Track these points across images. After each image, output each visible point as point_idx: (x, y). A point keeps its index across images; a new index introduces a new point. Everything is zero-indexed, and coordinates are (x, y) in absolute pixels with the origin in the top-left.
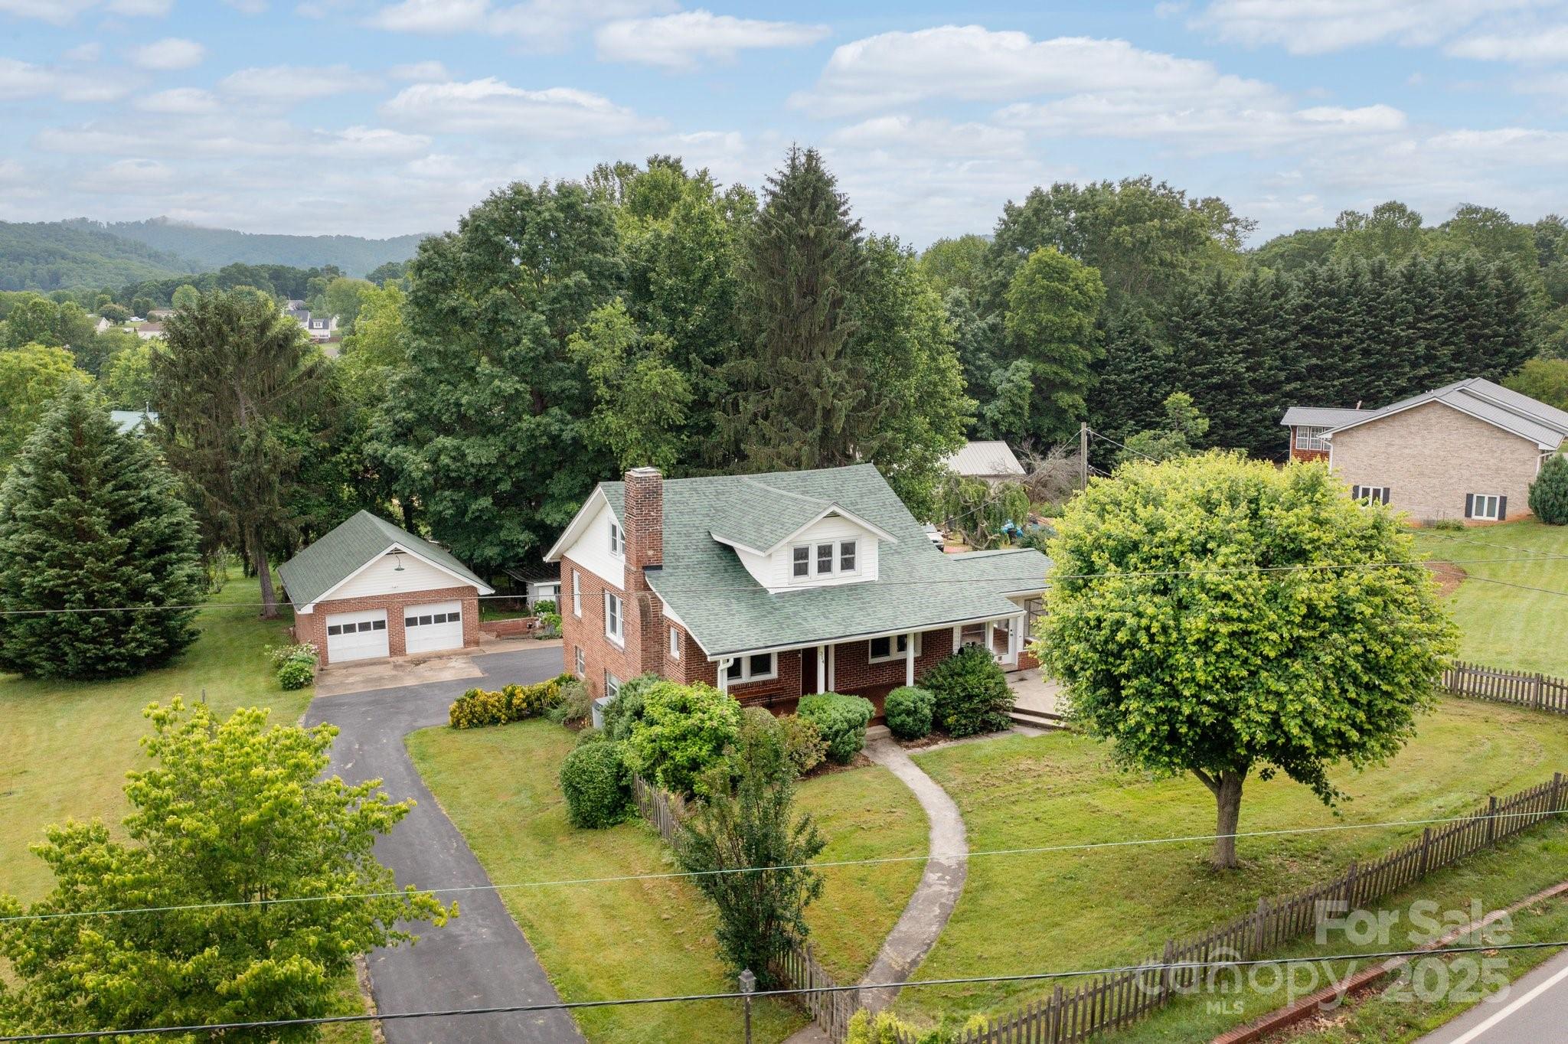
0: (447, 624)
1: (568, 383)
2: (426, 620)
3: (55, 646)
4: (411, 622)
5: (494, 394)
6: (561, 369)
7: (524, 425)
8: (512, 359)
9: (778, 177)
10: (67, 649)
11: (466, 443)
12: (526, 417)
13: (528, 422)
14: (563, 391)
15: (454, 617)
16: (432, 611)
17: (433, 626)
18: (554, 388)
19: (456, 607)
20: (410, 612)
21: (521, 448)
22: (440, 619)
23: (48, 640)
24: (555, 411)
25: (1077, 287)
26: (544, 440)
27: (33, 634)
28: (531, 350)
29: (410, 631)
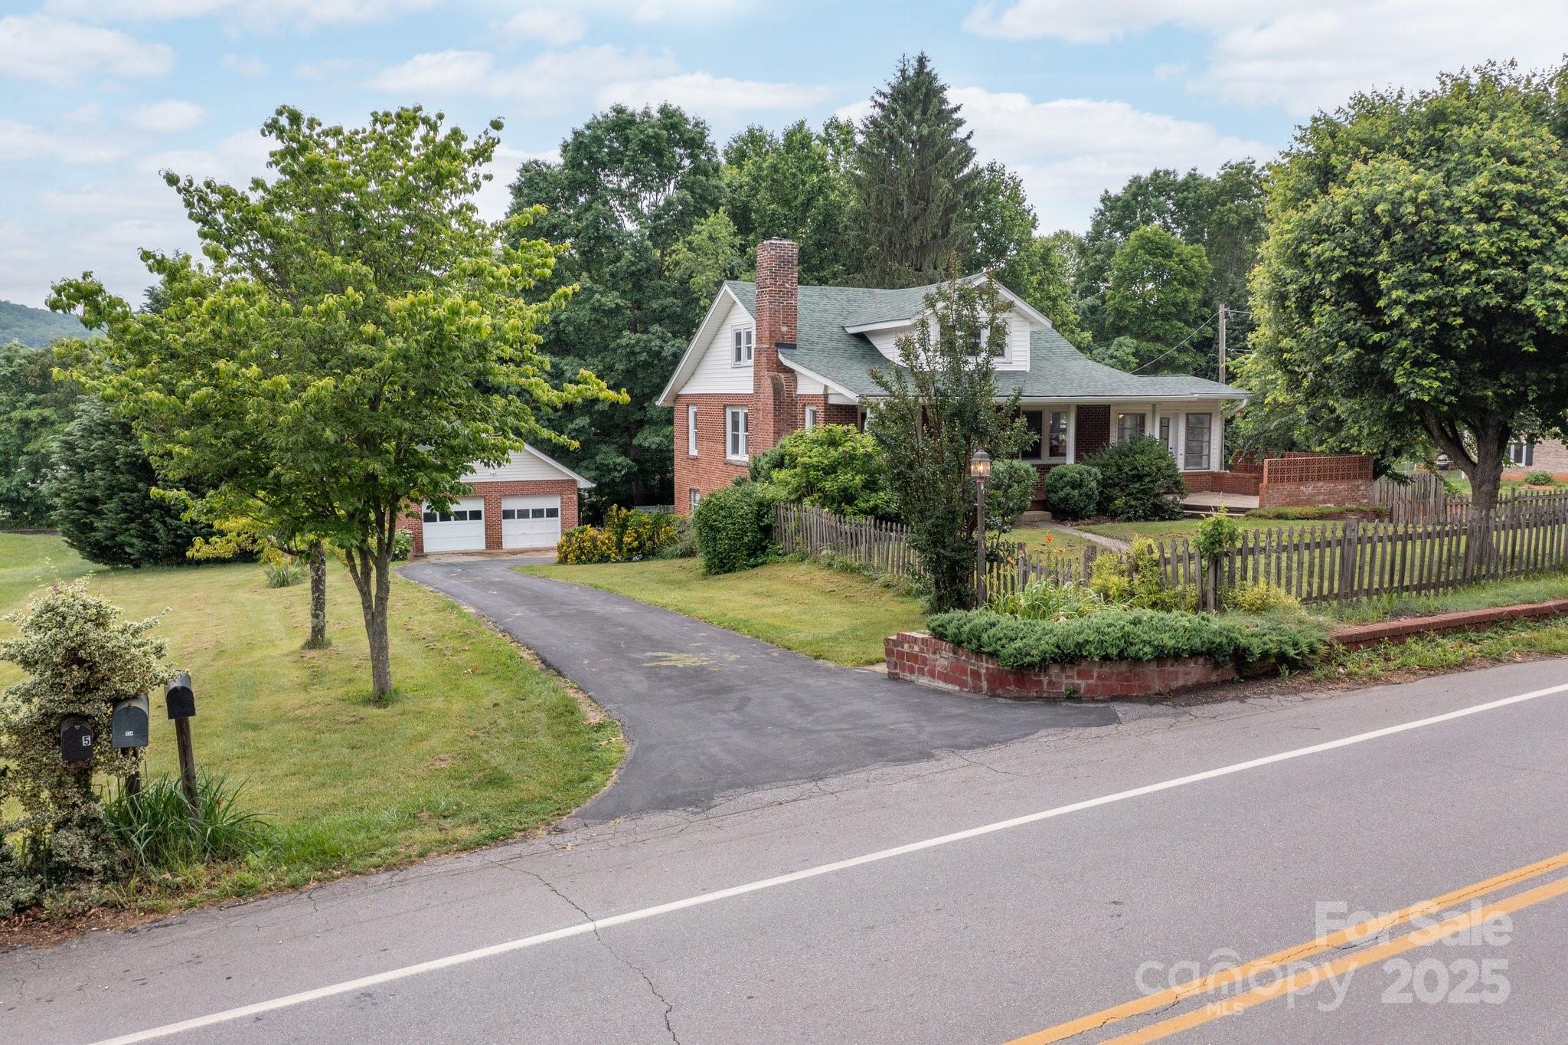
0: (545, 520)
1: (670, 300)
2: (523, 514)
3: (146, 524)
4: (508, 514)
5: (594, 309)
6: (662, 288)
7: (624, 341)
8: (612, 275)
9: (888, 90)
10: (158, 525)
11: (564, 362)
12: (626, 333)
13: (628, 338)
14: (663, 310)
15: (553, 513)
16: (530, 504)
17: (531, 521)
18: (655, 306)
19: (554, 503)
20: (508, 504)
21: (620, 367)
22: (538, 513)
23: (140, 516)
24: (656, 328)
25: (1182, 261)
26: (644, 356)
27: (125, 511)
28: (633, 263)
29: (508, 526)
